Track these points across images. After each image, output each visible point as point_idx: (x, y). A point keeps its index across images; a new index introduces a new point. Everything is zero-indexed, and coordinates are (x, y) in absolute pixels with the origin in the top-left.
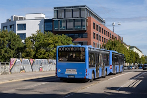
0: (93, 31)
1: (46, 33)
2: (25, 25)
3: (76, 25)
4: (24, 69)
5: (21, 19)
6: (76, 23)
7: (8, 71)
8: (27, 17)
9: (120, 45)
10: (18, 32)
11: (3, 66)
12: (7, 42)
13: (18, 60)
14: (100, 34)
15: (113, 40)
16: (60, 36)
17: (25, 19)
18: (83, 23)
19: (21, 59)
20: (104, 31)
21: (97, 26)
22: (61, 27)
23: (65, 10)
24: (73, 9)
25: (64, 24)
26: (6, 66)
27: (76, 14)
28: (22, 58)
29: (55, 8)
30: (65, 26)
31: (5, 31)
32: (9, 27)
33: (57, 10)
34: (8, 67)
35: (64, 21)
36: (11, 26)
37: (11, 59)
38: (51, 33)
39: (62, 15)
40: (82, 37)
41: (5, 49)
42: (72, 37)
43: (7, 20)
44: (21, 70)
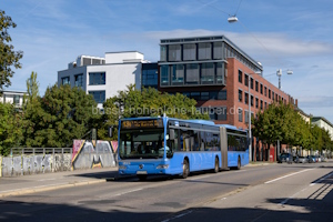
0: (238, 86)
1: (145, 89)
2: (103, 74)
3: (203, 74)
4: (99, 161)
5: (96, 62)
6: (203, 70)
7: (68, 165)
8: (109, 58)
9: (292, 114)
10: (90, 88)
11: (59, 156)
12: (69, 108)
13: (88, 144)
14: (251, 92)
15: (277, 105)
16: (173, 96)
17: (104, 63)
18: (219, 70)
19: (94, 142)
20: (259, 87)
21: (246, 76)
22: (175, 78)
23: (183, 44)
24: (198, 43)
25: (180, 73)
26: (65, 155)
27: (205, 54)
28: (98, 138)
29: (162, 41)
30: (182, 76)
31: (65, 87)
32: (72, 78)
33: (167, 46)
34: (68, 157)
35: (180, 67)
36: (76, 77)
37: (75, 141)
38: (156, 91)
39: (176, 55)
40: (216, 99)
41: (65, 121)
42: (196, 98)
43: (70, 65)
44: (94, 162)
